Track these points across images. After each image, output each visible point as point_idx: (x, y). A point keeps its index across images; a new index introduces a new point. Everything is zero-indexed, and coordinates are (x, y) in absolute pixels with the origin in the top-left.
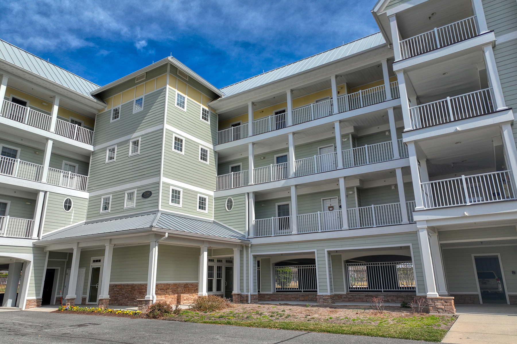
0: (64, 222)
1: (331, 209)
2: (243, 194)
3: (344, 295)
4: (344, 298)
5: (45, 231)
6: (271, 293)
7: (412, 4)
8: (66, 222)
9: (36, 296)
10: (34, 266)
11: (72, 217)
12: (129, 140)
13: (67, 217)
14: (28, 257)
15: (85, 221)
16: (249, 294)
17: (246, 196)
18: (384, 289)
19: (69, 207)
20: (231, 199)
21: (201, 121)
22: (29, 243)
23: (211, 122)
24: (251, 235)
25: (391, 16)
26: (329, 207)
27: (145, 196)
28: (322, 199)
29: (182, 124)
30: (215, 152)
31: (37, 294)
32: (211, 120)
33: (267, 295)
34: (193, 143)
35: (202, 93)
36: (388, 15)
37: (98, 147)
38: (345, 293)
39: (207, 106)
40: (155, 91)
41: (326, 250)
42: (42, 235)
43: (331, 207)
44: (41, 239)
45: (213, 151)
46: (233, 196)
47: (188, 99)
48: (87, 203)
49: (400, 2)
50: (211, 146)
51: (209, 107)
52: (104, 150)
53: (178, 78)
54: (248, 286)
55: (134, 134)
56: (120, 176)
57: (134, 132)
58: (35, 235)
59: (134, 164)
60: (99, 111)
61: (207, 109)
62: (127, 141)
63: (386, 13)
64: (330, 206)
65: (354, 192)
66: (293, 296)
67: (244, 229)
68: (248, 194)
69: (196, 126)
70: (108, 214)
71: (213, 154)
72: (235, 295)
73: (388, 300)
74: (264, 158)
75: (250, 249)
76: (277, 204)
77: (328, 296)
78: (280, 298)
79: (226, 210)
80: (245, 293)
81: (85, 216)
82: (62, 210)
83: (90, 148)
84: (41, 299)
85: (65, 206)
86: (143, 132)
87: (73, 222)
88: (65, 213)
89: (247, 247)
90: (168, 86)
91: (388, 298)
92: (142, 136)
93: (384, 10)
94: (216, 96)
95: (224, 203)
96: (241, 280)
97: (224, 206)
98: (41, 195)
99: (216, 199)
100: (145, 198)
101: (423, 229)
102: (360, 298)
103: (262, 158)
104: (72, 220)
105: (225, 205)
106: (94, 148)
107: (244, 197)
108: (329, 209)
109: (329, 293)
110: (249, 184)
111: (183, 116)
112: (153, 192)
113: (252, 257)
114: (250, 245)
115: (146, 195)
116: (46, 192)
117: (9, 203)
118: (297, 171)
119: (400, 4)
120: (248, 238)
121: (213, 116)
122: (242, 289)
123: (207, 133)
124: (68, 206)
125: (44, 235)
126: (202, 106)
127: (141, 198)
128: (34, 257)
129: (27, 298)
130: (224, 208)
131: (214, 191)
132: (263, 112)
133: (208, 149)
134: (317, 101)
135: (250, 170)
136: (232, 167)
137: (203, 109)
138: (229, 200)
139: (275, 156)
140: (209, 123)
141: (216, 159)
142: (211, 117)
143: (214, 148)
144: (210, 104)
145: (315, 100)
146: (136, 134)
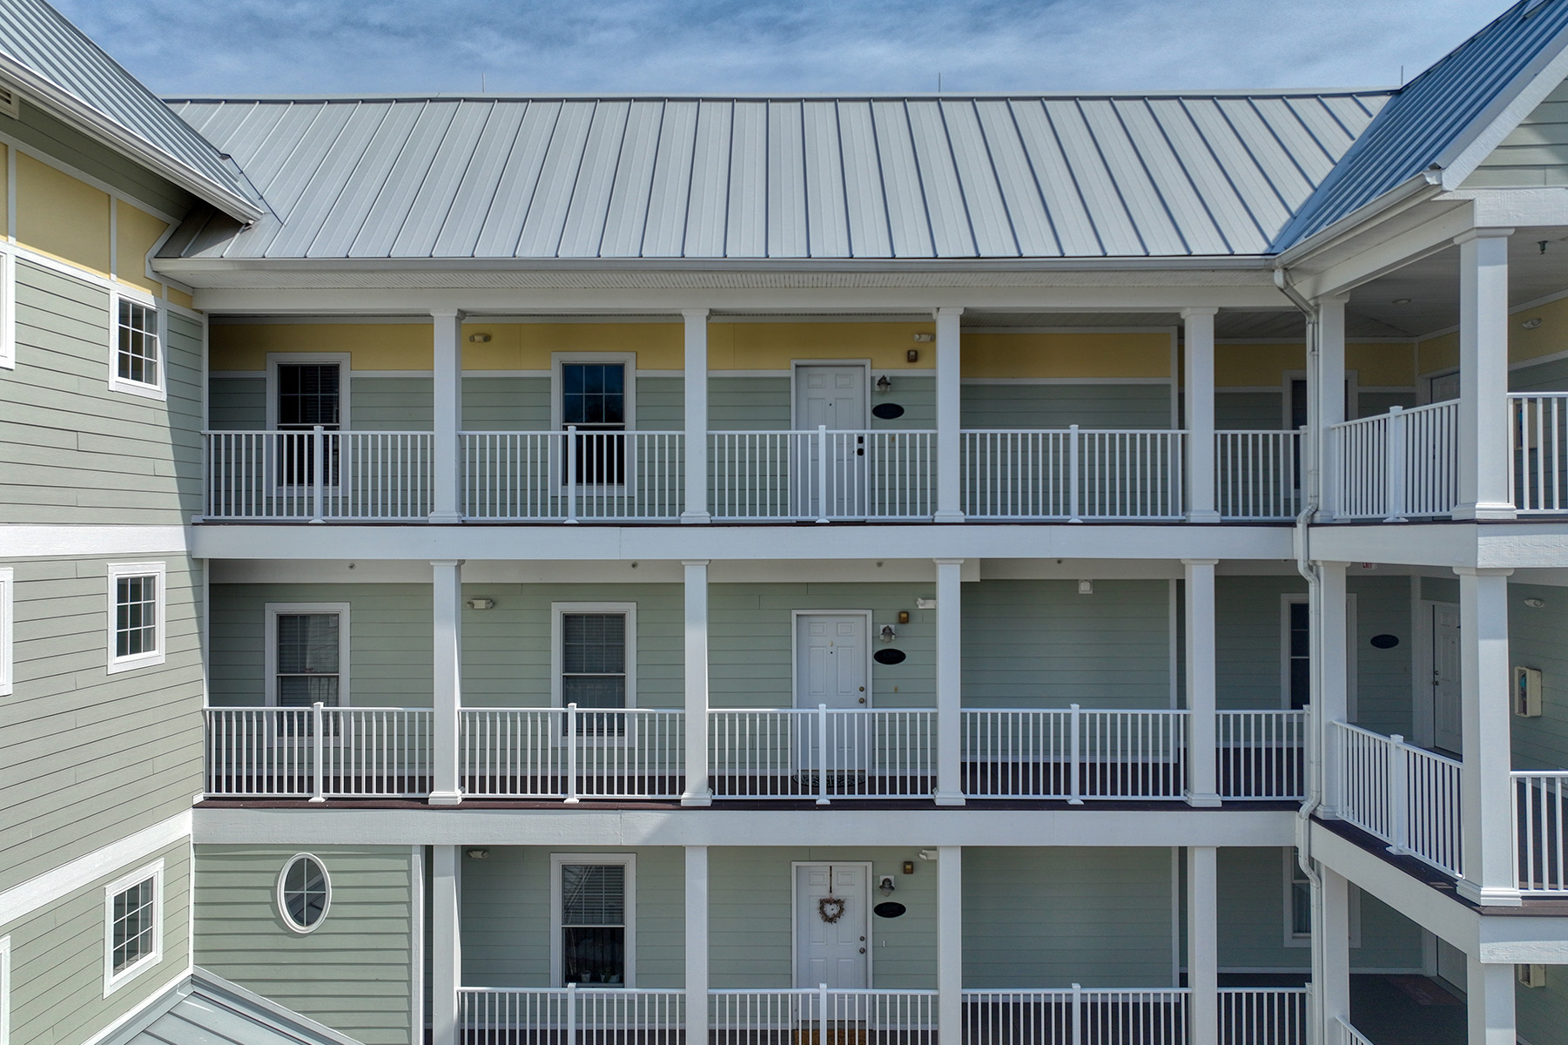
1: (831, 910)
2: (403, 851)
17: (418, 861)
20: (314, 869)
21: (112, 397)
23: (169, 379)
26: (823, 903)
30: (196, 562)
32: (169, 363)
35: (117, 194)
39: (147, 284)
43: (830, 901)
45: (184, 564)
46: (331, 851)
47: (20, 261)
50: (171, 538)
51: (160, 282)
61: (144, 297)
63: (1471, 203)
67: (400, 1036)
68: (428, 851)
69: (86, 442)
71: (186, 580)
74: (492, 603)
79: (278, 919)
95: (267, 880)
99: (207, 851)
103: (481, 604)
105: (274, 896)
107: (403, 864)
108: (822, 908)
110: (437, 795)
121: (181, 328)
123: (146, 467)
126: (120, 289)
130: (265, 896)
131: (199, 799)
132: (487, 338)
133: (157, 569)
134: (797, 366)
135: (438, 709)
136: (282, 619)
137: (123, 305)
138: (298, 865)
139: (557, 610)
140: (157, 390)
141: (198, 603)
142: (169, 348)
143: (190, 540)
144: (170, 266)
145: (793, 363)
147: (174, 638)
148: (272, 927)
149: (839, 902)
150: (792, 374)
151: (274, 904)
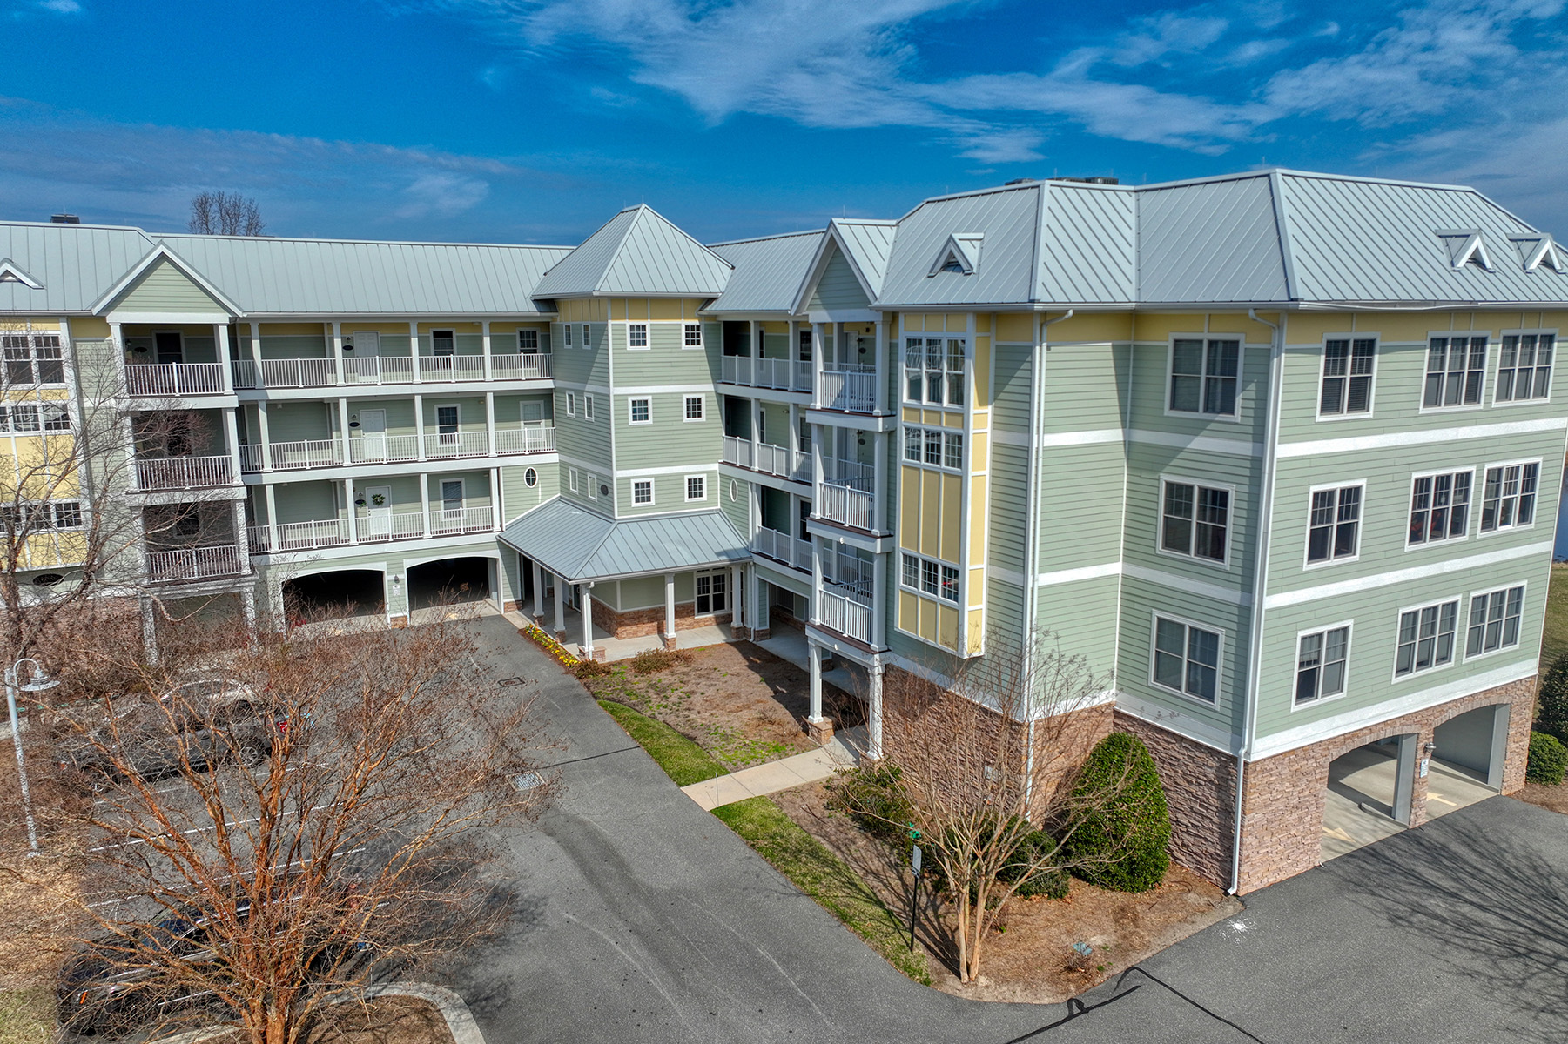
0: (530, 502)
2: (747, 482)
8: (533, 502)
9: (514, 598)
10: (505, 563)
11: (540, 494)
12: (584, 392)
13: (533, 494)
15: (558, 495)
16: (753, 629)
19: (534, 480)
20: (735, 485)
21: (684, 351)
22: (491, 537)
23: (706, 343)
24: (755, 549)
29: (645, 374)
30: (719, 395)
31: (515, 595)
32: (706, 339)
34: (670, 396)
37: (560, 384)
39: (695, 318)
40: (600, 322)
42: (504, 525)
44: (503, 531)
45: (714, 394)
46: (738, 480)
47: (652, 324)
48: (558, 468)
50: (710, 387)
51: (700, 317)
52: (563, 391)
55: (587, 385)
56: (580, 445)
57: (586, 381)
58: (497, 527)
59: (591, 435)
61: (696, 322)
62: (582, 393)
67: (747, 535)
68: (752, 484)
69: (674, 364)
70: (578, 496)
71: (715, 399)
72: (736, 628)
79: (731, 499)
80: (749, 626)
81: (557, 488)
82: (524, 486)
83: (549, 384)
84: (520, 600)
85: (528, 480)
86: (594, 389)
87: (543, 500)
88: (529, 490)
90: (610, 322)
92: (593, 393)
93: (808, 309)
95: (728, 486)
98: (494, 473)
99: (721, 475)
100: (603, 493)
104: (540, 497)
105: (730, 490)
106: (554, 383)
107: (747, 486)
110: (755, 468)
111: (645, 360)
112: (608, 489)
114: (752, 563)
115: (604, 490)
116: (498, 468)
117: (463, 480)
120: (751, 552)
121: (712, 329)
122: (744, 621)
123: (698, 368)
124: (531, 477)
125: (507, 524)
126: (684, 322)
127: (600, 491)
128: (501, 552)
129: (502, 601)
130: (729, 494)
131: (720, 461)
133: (703, 396)
135: (754, 443)
137: (687, 328)
138: (733, 483)
140: (702, 347)
141: (720, 406)
142: (706, 334)
143: (715, 388)
146: (589, 387)
147: (712, 415)
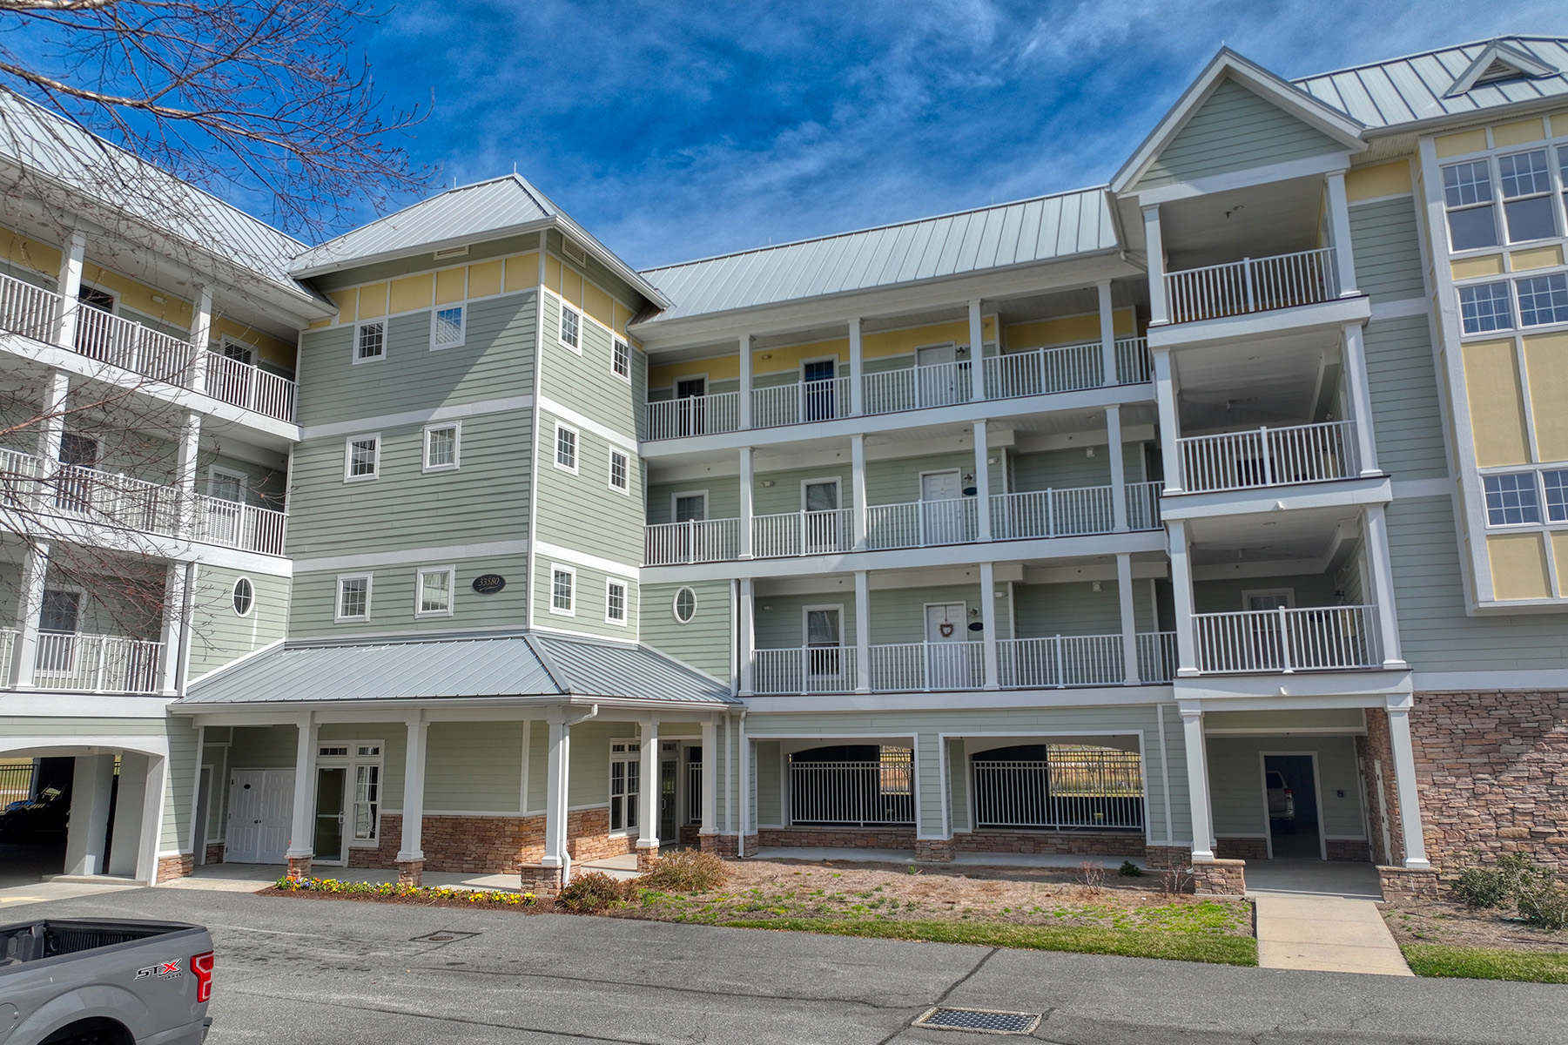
0: (235, 646)
1: (946, 630)
2: (726, 582)
3: (966, 835)
4: (968, 842)
5: (193, 673)
6: (782, 827)
7: (1198, 187)
8: (242, 646)
9: (180, 848)
10: (172, 769)
11: (255, 631)
12: (424, 424)
13: (243, 630)
14: (156, 744)
15: (284, 640)
16: (741, 835)
17: (734, 586)
18: (1060, 822)
19: (247, 603)
20: (690, 594)
21: (612, 378)
22: (156, 708)
23: (632, 377)
24: (747, 689)
25: (1150, 206)
26: (942, 626)
27: (482, 587)
28: (925, 604)
29: (575, 392)
30: (642, 460)
31: (182, 843)
32: (632, 371)
33: (771, 831)
34: (596, 439)
35: (616, 299)
36: (1141, 204)
37: (313, 432)
38: (969, 830)
39: (624, 335)
40: (503, 295)
41: (942, 735)
42: (186, 684)
43: (947, 626)
44: (184, 694)
45: (636, 458)
46: (696, 584)
47: (584, 319)
48: (286, 590)
49: (1172, 178)
50: (632, 444)
51: (629, 335)
52: (338, 441)
53: (563, 262)
54: (736, 815)
55: (439, 409)
56: (396, 524)
57: (437, 402)
58: (169, 688)
59: (441, 496)
60: (311, 322)
61: (624, 341)
62: (418, 427)
63: (1137, 196)
64: (944, 623)
65: (1007, 595)
66: (837, 836)
67: (726, 671)
68: (738, 582)
69: (603, 392)
70: (364, 625)
71: (638, 465)
72: (707, 837)
73: (1070, 848)
74: (773, 484)
75: (742, 724)
76: (806, 609)
77: (944, 843)
78: (805, 841)
79: (676, 620)
80: (729, 832)
81: (284, 627)
82: (229, 612)
83: (290, 431)
84: (191, 855)
85: (237, 600)
86: (468, 409)
87: (258, 644)
88: (237, 621)
89: (735, 718)
90: (543, 289)
91: (1071, 844)
92: (463, 418)
93: (1134, 189)
94: (644, 307)
95: (669, 600)
96: (720, 799)
97: (669, 607)
99: (645, 588)
100: (483, 592)
101: (1192, 716)
102: (1004, 844)
103: (768, 484)
104: (254, 639)
105: (672, 607)
106: (301, 434)
107: (727, 589)
108: (942, 629)
109: (945, 837)
110: (742, 556)
111: (575, 370)
112: (507, 580)
113: (747, 742)
114: (743, 714)
115: (488, 585)
116: (189, 565)
117: (83, 592)
118: (873, 533)
119: (1171, 183)
120: (737, 697)
121: (637, 359)
122: (720, 823)
123: (623, 410)
125: (191, 683)
126: (615, 336)
127: (470, 590)
128: (171, 743)
129: (159, 854)
130: (669, 614)
131: (642, 565)
132: (769, 357)
133: (627, 455)
134: (919, 350)
135: (742, 518)
136: (680, 500)
137: (616, 343)
138: (682, 593)
139: (804, 483)
140: (628, 380)
141: (642, 478)
142: (632, 364)
143: (639, 449)
144: (634, 328)
145: (916, 348)
146: (440, 413)
147: (633, 489)
148: (671, 622)
149: (950, 626)
150: (915, 353)
151: (672, 610)
